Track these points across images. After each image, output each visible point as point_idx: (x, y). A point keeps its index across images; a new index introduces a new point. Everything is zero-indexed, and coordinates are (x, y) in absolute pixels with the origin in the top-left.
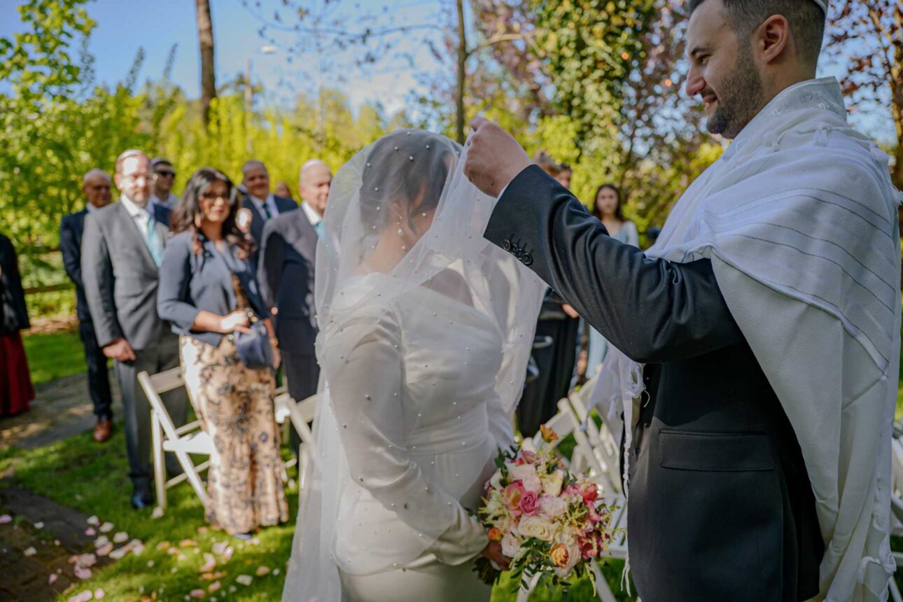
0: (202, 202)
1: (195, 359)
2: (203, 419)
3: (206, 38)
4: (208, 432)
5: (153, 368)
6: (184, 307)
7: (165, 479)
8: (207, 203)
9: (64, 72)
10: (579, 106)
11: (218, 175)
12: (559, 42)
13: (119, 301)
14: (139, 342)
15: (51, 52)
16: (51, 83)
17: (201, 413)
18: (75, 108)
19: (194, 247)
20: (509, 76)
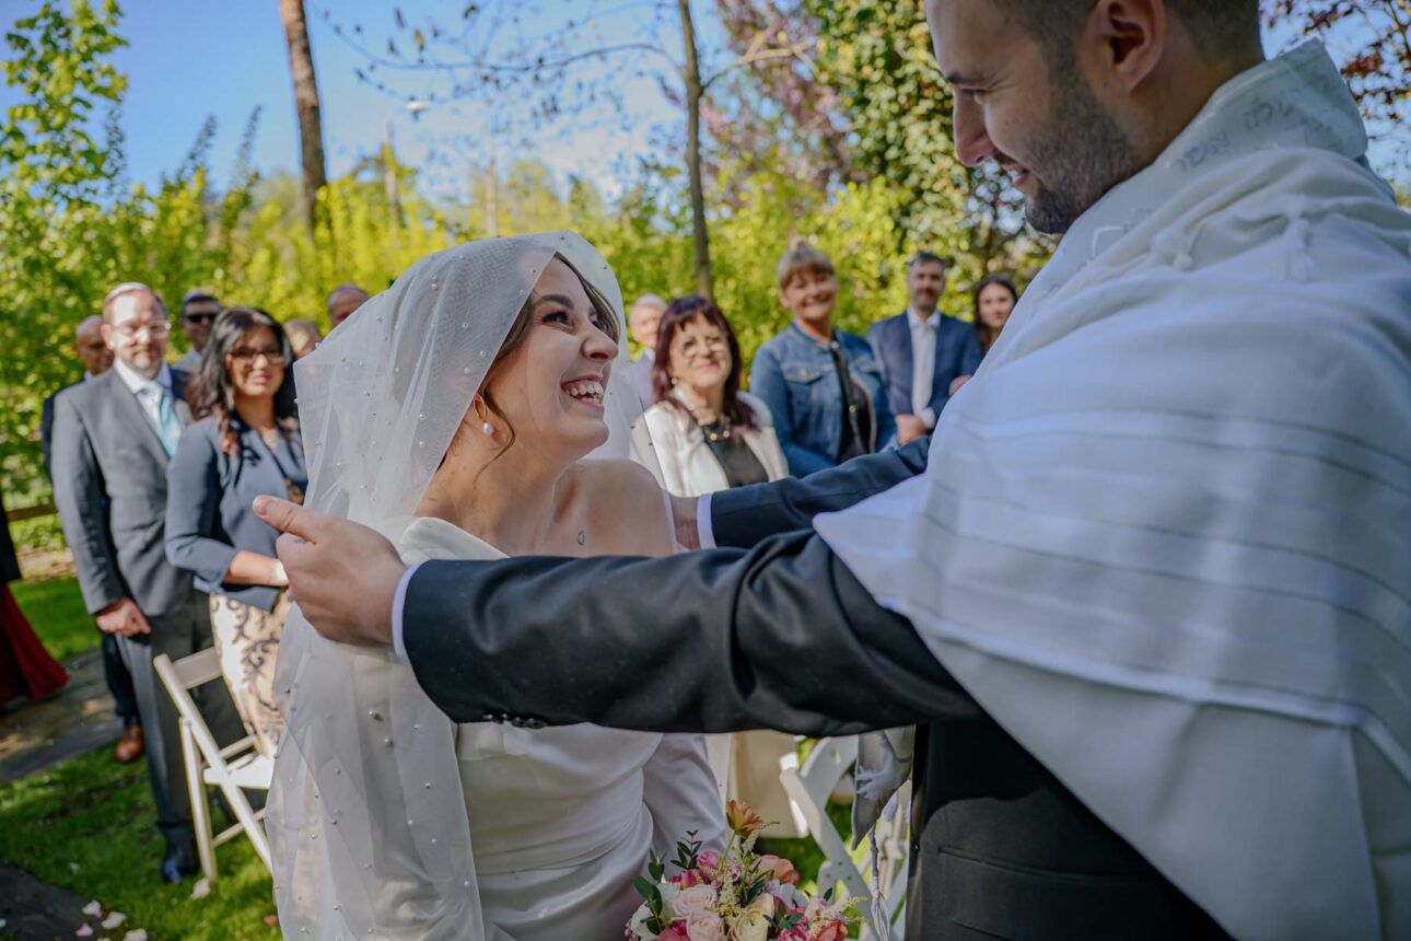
0: (231, 364)
1: (234, 633)
2: (255, 732)
3: (306, 94)
4: (265, 754)
5: (186, 643)
6: (209, 546)
7: (210, 834)
8: (238, 365)
9: (82, 161)
10: (898, 159)
11: (257, 317)
12: (858, 58)
13: (119, 538)
14: (155, 604)
15: (59, 129)
16: (61, 179)
17: (252, 724)
18: (98, 216)
19: (223, 442)
20: (790, 121)
